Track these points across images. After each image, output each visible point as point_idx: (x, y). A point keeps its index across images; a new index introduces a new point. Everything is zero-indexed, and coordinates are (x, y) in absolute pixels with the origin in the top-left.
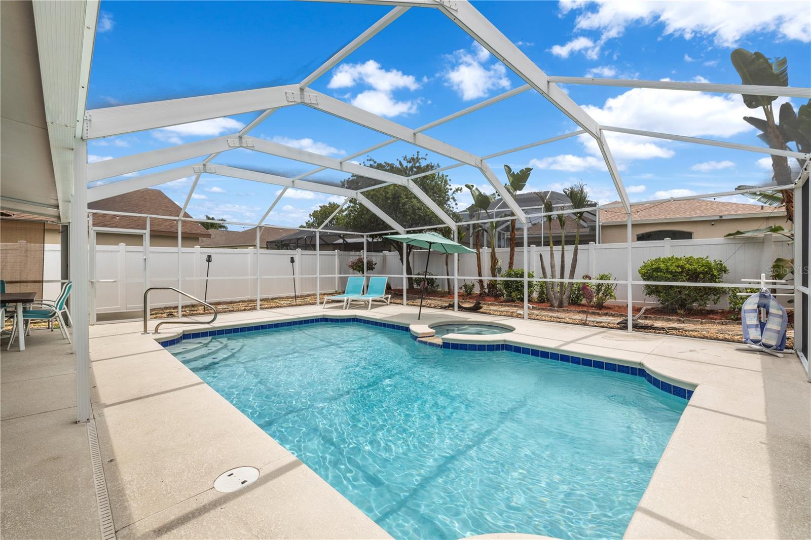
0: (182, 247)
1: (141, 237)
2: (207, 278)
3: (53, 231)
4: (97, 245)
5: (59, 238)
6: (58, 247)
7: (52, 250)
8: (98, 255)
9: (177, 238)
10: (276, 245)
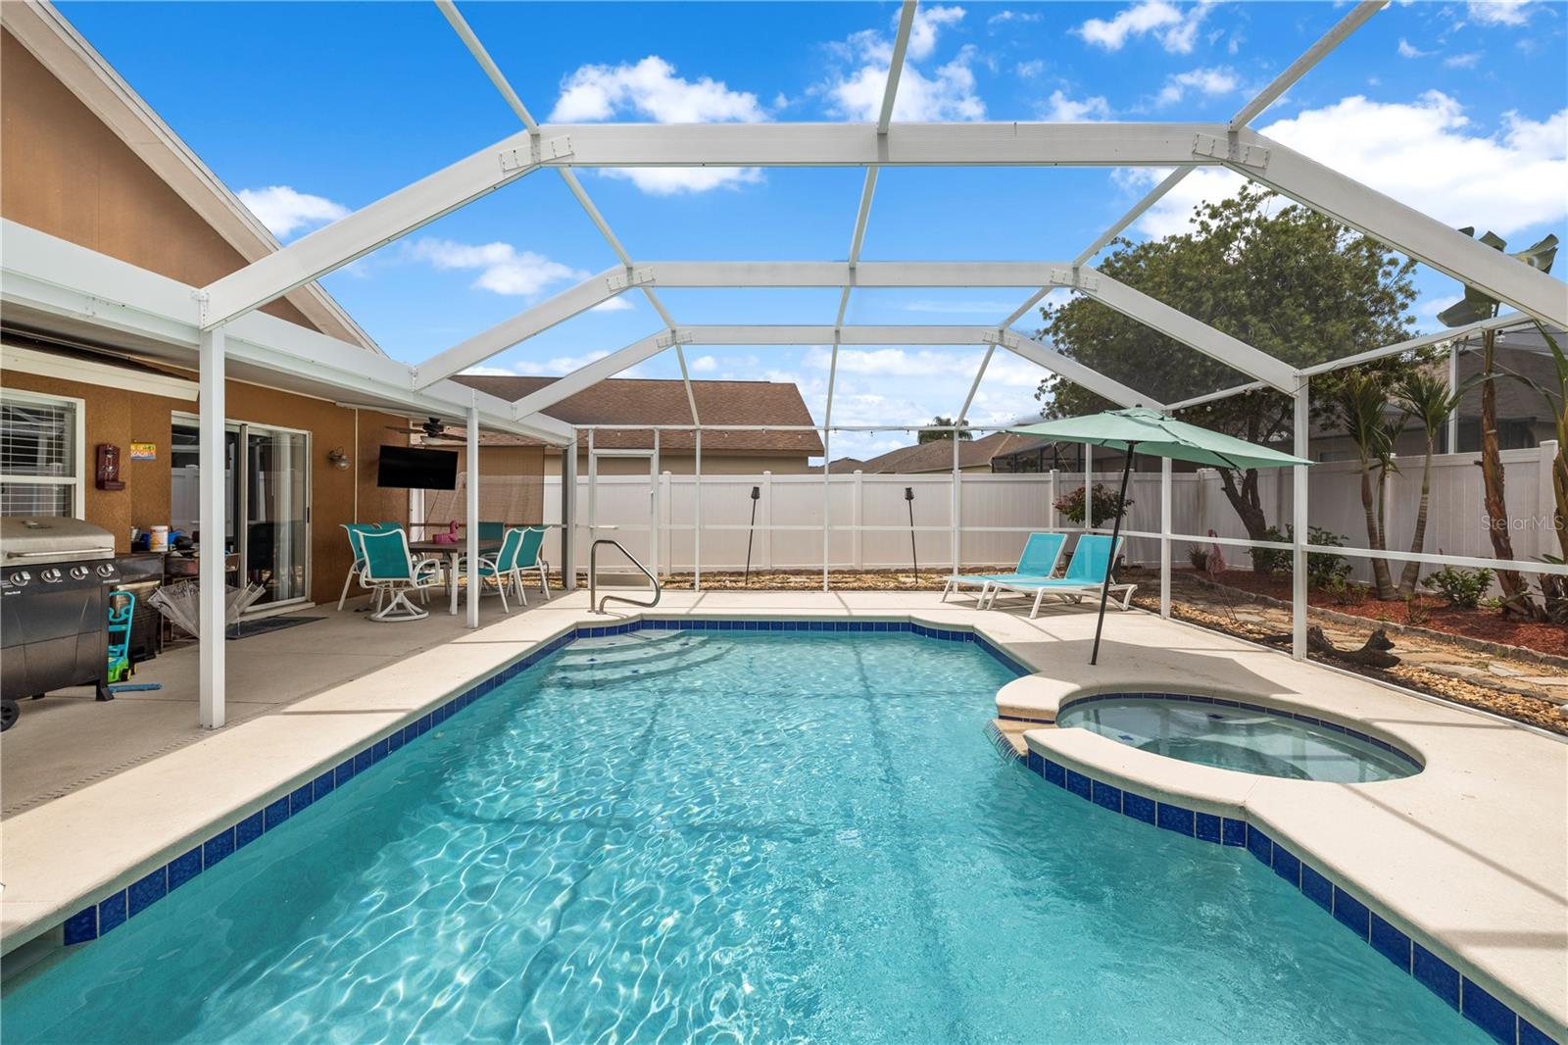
0: (701, 473)
1: (647, 460)
2: (752, 527)
3: (555, 457)
4: (598, 474)
5: (559, 466)
6: (559, 479)
7: (552, 481)
8: (599, 490)
9: (694, 457)
10: (1009, 464)
